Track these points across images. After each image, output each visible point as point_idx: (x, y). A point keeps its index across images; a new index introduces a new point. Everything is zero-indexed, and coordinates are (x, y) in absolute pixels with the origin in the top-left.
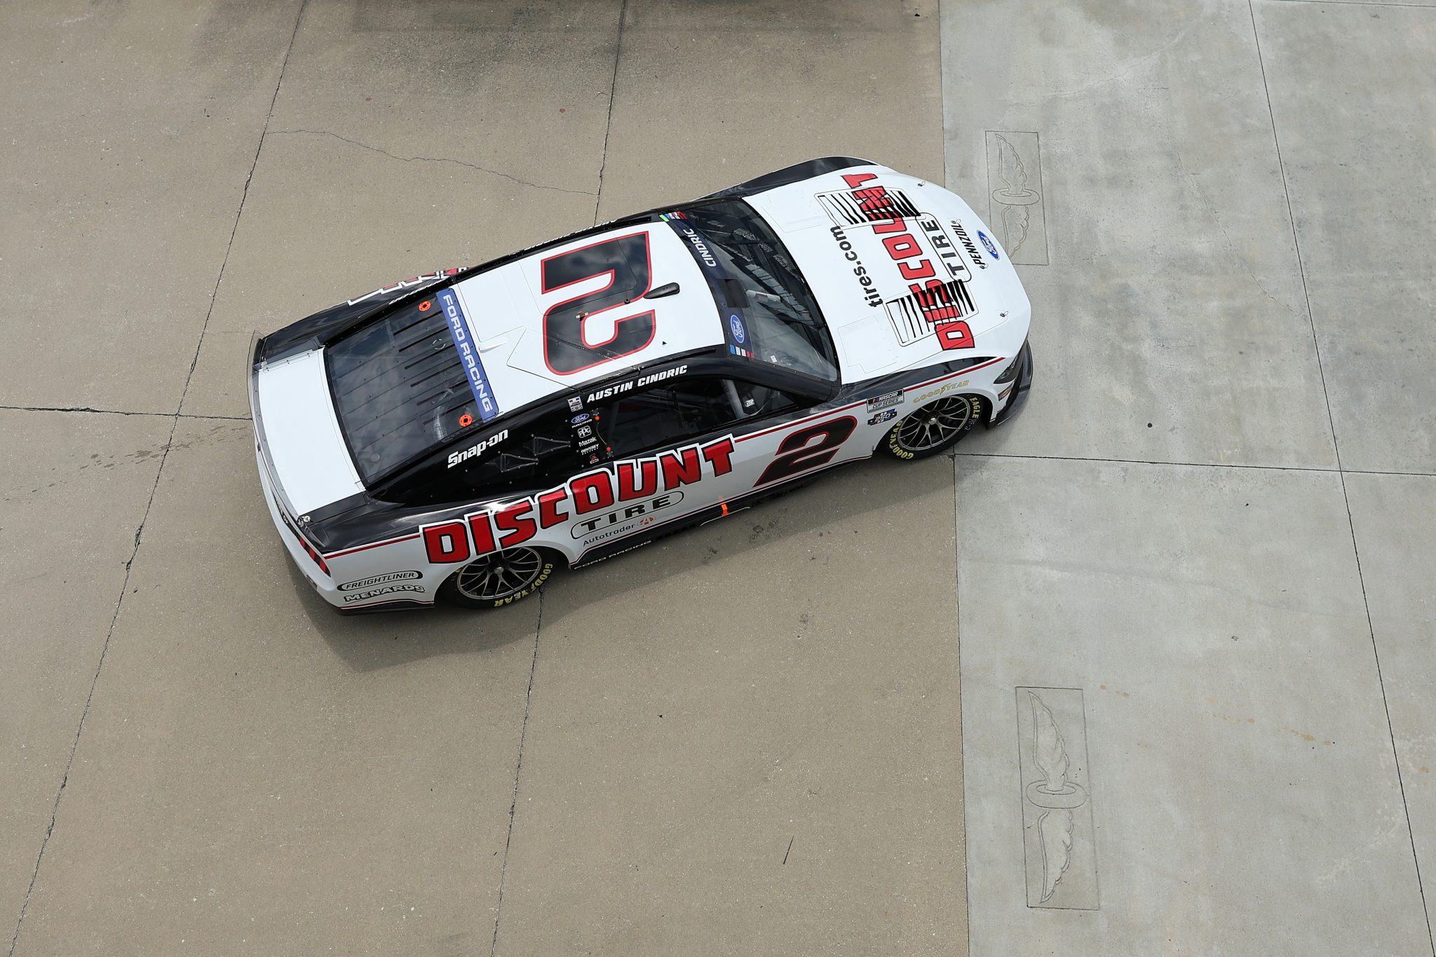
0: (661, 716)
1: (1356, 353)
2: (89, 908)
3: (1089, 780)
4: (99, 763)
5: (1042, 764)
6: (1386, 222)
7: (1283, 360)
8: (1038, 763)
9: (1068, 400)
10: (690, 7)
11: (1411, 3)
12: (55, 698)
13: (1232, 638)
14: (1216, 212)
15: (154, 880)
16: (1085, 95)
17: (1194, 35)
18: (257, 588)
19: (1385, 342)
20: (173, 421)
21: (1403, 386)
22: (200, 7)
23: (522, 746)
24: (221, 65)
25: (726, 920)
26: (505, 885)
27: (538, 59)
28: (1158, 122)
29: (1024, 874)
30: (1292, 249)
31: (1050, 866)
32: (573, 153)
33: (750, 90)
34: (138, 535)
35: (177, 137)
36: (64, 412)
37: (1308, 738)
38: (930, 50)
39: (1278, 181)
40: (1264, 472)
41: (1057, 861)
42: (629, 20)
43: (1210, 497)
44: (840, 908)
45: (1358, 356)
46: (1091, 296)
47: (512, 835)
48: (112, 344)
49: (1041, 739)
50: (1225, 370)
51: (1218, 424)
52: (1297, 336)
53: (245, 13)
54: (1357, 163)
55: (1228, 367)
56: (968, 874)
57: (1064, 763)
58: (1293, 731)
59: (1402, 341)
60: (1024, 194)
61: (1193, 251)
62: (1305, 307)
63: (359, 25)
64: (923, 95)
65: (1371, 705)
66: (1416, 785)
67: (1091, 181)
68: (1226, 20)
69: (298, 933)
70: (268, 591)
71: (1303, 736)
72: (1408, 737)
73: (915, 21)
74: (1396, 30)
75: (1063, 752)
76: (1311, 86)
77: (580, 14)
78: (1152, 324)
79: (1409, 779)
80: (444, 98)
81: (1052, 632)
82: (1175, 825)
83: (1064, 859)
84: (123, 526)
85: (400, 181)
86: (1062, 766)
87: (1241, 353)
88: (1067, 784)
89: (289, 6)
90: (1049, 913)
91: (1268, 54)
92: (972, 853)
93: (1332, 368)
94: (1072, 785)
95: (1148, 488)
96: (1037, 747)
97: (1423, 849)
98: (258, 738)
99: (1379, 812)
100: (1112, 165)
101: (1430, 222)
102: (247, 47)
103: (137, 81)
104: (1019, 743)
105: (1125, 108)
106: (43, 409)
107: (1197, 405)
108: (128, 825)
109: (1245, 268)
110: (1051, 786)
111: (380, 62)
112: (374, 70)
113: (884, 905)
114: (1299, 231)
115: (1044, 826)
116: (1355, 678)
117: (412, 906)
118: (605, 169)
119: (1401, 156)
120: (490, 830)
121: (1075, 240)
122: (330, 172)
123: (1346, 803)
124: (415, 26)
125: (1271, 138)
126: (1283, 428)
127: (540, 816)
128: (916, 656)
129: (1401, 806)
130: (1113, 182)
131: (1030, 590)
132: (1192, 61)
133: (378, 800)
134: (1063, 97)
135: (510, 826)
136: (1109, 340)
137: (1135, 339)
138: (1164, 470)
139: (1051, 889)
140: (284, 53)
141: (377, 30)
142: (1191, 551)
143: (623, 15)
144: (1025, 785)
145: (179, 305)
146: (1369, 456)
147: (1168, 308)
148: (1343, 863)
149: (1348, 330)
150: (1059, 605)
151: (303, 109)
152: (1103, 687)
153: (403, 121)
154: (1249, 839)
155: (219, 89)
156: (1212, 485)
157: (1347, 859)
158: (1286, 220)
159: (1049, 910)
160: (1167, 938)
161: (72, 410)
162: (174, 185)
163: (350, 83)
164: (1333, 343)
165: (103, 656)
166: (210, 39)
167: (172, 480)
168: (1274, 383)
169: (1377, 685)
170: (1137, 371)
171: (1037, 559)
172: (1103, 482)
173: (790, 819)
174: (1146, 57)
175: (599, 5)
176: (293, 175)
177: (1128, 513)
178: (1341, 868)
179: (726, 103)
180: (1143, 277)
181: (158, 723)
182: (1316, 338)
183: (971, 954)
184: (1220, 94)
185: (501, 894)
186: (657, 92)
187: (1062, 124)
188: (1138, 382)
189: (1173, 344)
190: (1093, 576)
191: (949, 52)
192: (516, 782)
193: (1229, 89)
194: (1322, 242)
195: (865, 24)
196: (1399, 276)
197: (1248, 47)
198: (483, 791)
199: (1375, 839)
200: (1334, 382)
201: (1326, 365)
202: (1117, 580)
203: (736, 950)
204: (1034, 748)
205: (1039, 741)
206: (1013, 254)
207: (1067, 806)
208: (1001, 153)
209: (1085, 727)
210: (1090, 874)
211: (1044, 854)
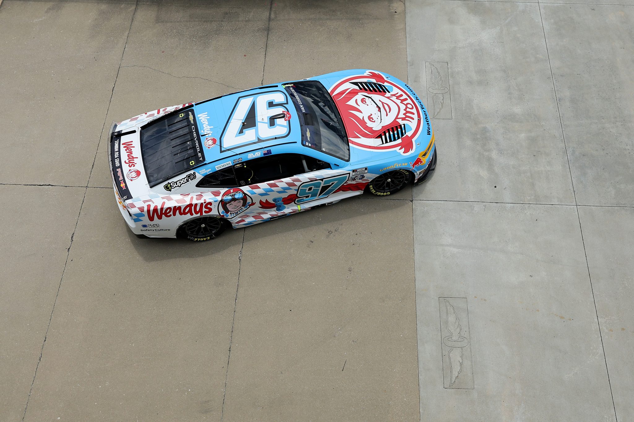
0: (291, 310)
1: (584, 155)
2: (57, 390)
3: (470, 336)
4: (59, 331)
5: (450, 329)
6: (597, 99)
7: (552, 159)
8: (448, 329)
9: (461, 176)
10: (299, 10)
11: (608, 3)
12: (40, 305)
13: (530, 276)
14: (524, 96)
15: (83, 379)
16: (468, 46)
17: (515, 19)
18: (122, 259)
19: (596, 150)
20: (85, 190)
21: (604, 169)
22: (91, 13)
23: (233, 323)
24: (101, 38)
25: (319, 394)
26: (227, 380)
27: (235, 33)
28: (499, 57)
29: (443, 374)
30: (557, 111)
31: (453, 371)
32: (250, 74)
33: (324, 46)
34: (72, 237)
35: (83, 69)
36: (40, 186)
37: (562, 318)
38: (401, 27)
39: (550, 82)
40: (544, 206)
41: (456, 369)
42: (273, 16)
43: (521, 217)
44: (366, 389)
45: (584, 157)
46: (471, 132)
47: (230, 359)
48: (59, 157)
49: (449, 319)
50: (527, 163)
51: (524, 186)
52: (558, 148)
53: (110, 15)
54: (585, 74)
55: (529, 162)
56: (419, 375)
58: (555, 315)
59: (603, 150)
60: (442, 89)
61: (514, 112)
62: (562, 135)
63: (158, 20)
64: (399, 47)
65: (589, 304)
66: (607, 337)
67: (470, 83)
68: (529, 12)
69: (143, 400)
70: (126, 260)
71: (560, 317)
72: (604, 317)
73: (395, 15)
74: (602, 15)
75: (459, 324)
76: (565, 40)
77: (252, 14)
78: (497, 144)
79: (604, 334)
80: (195, 51)
81: (454, 274)
82: (506, 354)
83: (459, 368)
85: (177, 87)
86: (458, 329)
87: (534, 156)
88: (461, 337)
89: (129, 12)
90: (453, 390)
91: (547, 27)
92: (421, 365)
93: (573, 162)
94: (462, 338)
95: (495, 213)
96: (448, 321)
97: (610, 363)
98: (124, 321)
99: (592, 348)
100: (479, 76)
101: (616, 99)
102: (112, 30)
103: (66, 45)
104: (440, 321)
105: (485, 51)
106: (31, 185)
107: (515, 178)
108: (72, 356)
109: (536, 119)
110: (454, 338)
111: (168, 36)
112: (165, 39)
113: (384, 387)
114: (560, 103)
115: (451, 355)
116: (582, 292)
117: (189, 389)
118: (264, 80)
119: (604, 70)
120: (221, 357)
121: (464, 108)
122: (148, 83)
123: (578, 345)
124: (182, 20)
125: (547, 63)
126: (552, 188)
127: (241, 352)
128: (397, 285)
129: (601, 345)
130: (480, 83)
131: (445, 257)
132: (514, 31)
133: (174, 345)
134: (458, 46)
135: (229, 356)
136: (478, 151)
137: (489, 150)
138: (501, 206)
139: (454, 381)
140: (127, 33)
141: (166, 22)
142: (513, 240)
143: (270, 14)
144: (442, 338)
145: (86, 140)
146: (589, 199)
147: (503, 137)
148: (576, 370)
149: (580, 145)
150: (457, 263)
151: (136, 57)
152: (475, 297)
153: (178, 61)
154: (537, 360)
155: (100, 49)
156: (522, 212)
157: (578, 368)
158: (554, 99)
159: (453, 389)
160: (502, 401)
161: (43, 185)
162: (83, 90)
163: (155, 45)
164: (574, 151)
165: (59, 288)
166: (96, 27)
167: (86, 214)
168: (548, 168)
169: (591, 295)
170: (490, 164)
171: (448, 244)
172: (476, 211)
173: (345, 353)
174: (494, 29)
175: (260, 10)
176: (132, 85)
177: (486, 224)
178: (575, 371)
179: (314, 51)
180: (493, 123)
181: (83, 315)
182: (567, 148)
183: (420, 407)
184: (526, 44)
185: (226, 384)
186: (285, 47)
187: (458, 58)
188: (490, 168)
189: (505, 152)
190: (471, 251)
191: (409, 28)
192: (231, 338)
193: (530, 42)
194: (569, 108)
195: (373, 16)
196: (602, 122)
197: (538, 24)
198: (217, 342)
199: (590, 359)
200: (574, 168)
201: (571, 160)
202: (482, 252)
203: (323, 406)
204: (447, 322)
205: (449, 320)
206: (437, 114)
207: (460, 346)
208: (432, 71)
209: (468, 314)
210: (470, 375)
211: (451, 366)
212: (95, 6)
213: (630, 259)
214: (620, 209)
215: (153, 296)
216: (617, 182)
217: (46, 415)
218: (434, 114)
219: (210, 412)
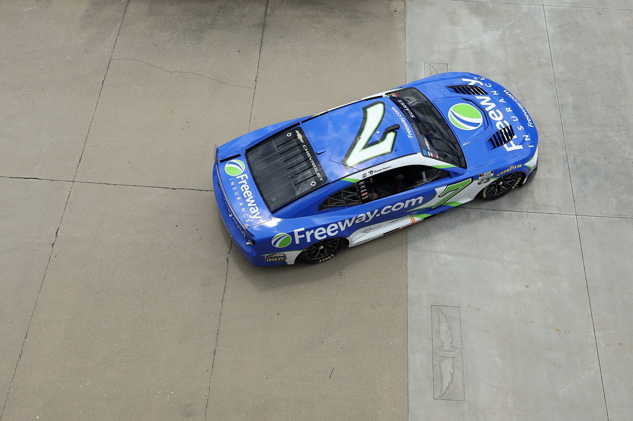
0: (278, 314)
1: (585, 164)
2: (37, 389)
3: (462, 346)
4: (40, 328)
5: (441, 338)
6: (601, 106)
7: (553, 166)
10: (296, 6)
11: (615, 8)
12: (22, 300)
13: (526, 286)
14: (525, 101)
15: (64, 378)
16: (469, 47)
17: (518, 21)
18: (107, 256)
19: (598, 159)
20: (72, 184)
21: (605, 178)
22: (83, 4)
23: (219, 325)
24: (92, 29)
25: (305, 401)
26: (211, 383)
27: (229, 28)
28: (501, 60)
29: (433, 385)
30: (559, 117)
31: (444, 382)
32: (244, 70)
33: (321, 43)
34: (57, 232)
35: (73, 61)
36: (25, 179)
37: (558, 330)
38: (401, 26)
39: (553, 87)
40: (543, 215)
41: (447, 380)
42: (269, 11)
43: (518, 225)
44: (354, 397)
45: (586, 165)
47: (214, 363)
48: (45, 150)
49: (442, 328)
51: (522, 194)
52: (559, 156)
53: (103, 6)
54: (589, 80)
56: (409, 384)
58: (551, 327)
62: (563, 143)
63: (151, 12)
64: (398, 47)
65: (586, 317)
66: (604, 352)
68: (533, 15)
69: (124, 401)
70: (112, 258)
71: (555, 329)
72: (601, 331)
73: (395, 13)
74: (608, 20)
75: (451, 334)
76: (569, 45)
77: (248, 8)
79: (601, 349)
80: (188, 45)
81: (448, 282)
82: (498, 366)
83: (450, 379)
84: (50, 228)
85: (169, 81)
86: (450, 339)
88: (452, 347)
89: (121, 4)
90: (443, 402)
91: (551, 30)
92: (411, 375)
93: (574, 171)
94: (454, 348)
95: (491, 221)
96: (440, 331)
97: (606, 379)
98: (107, 320)
99: (587, 362)
101: (620, 106)
102: (103, 22)
103: (56, 36)
104: (432, 329)
105: (486, 54)
106: (16, 178)
108: (53, 355)
110: (445, 348)
111: (161, 28)
112: (158, 32)
113: (372, 396)
114: (562, 109)
115: (442, 365)
116: (579, 305)
117: (172, 392)
118: (258, 77)
119: (608, 76)
120: (205, 360)
122: (139, 77)
123: (573, 358)
124: (176, 13)
125: (551, 68)
126: (551, 196)
127: (226, 355)
128: (388, 291)
129: (597, 360)
131: (439, 264)
132: (517, 33)
133: (158, 347)
134: (459, 48)
135: (214, 359)
138: (498, 213)
139: (444, 392)
140: (119, 25)
141: (159, 15)
142: (509, 248)
143: (266, 9)
144: (434, 347)
145: (74, 134)
146: (589, 209)
148: (571, 384)
149: (582, 153)
150: (451, 271)
151: (127, 49)
152: (469, 306)
153: (170, 55)
154: (530, 372)
155: (91, 40)
156: (519, 220)
157: (572, 382)
158: (556, 104)
159: (443, 400)
160: (493, 414)
161: (29, 178)
162: (72, 82)
163: (148, 38)
164: (575, 159)
165: (42, 284)
166: (87, 18)
167: (71, 209)
168: (548, 176)
169: (588, 308)
171: (442, 251)
172: (472, 218)
173: (333, 359)
174: (497, 31)
175: (256, 5)
176: (123, 78)
177: (482, 232)
178: (570, 386)
179: (311, 49)
181: (65, 312)
182: (568, 156)
183: (409, 418)
184: (529, 48)
185: (209, 387)
186: (281, 44)
187: (458, 60)
190: (466, 258)
191: (409, 27)
192: (216, 341)
193: (533, 45)
194: (572, 114)
195: (372, 15)
196: (605, 130)
197: (542, 27)
198: (202, 344)
199: (585, 374)
200: (575, 176)
201: (571, 169)
202: (476, 261)
203: (309, 414)
204: (438, 332)
205: (441, 329)
207: (452, 357)
208: (431, 73)
209: (461, 323)
210: (461, 386)
211: (441, 377)
213: (630, 272)
214: (621, 220)
215: (137, 295)
216: (619, 193)
217: (25, 414)
219: (192, 416)
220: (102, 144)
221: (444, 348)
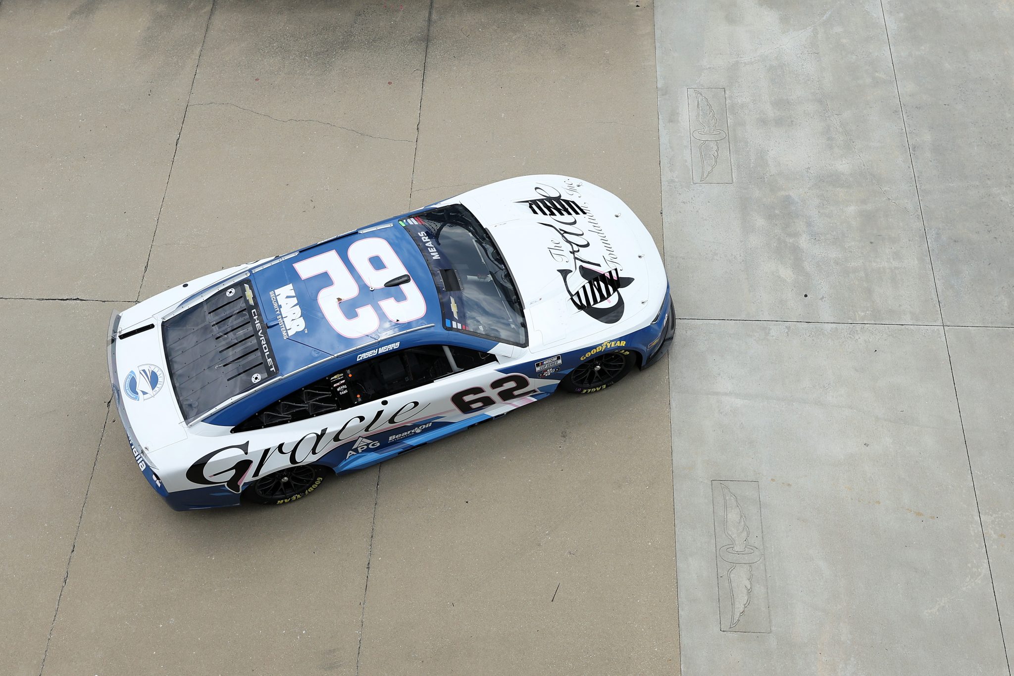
0: (467, 502)
1: (955, 241)
2: (93, 632)
3: (763, 545)
4: (95, 536)
5: (730, 533)
6: (978, 146)
7: (902, 247)
8: (728, 533)
9: (747, 279)
10: (477, 6)
12: (64, 493)
13: (865, 445)
14: (853, 142)
15: (134, 613)
16: (758, 60)
17: (838, 13)
19: (976, 233)
21: (989, 264)
22: (141, 19)
23: (374, 523)
24: (157, 58)
25: (514, 640)
26: (364, 616)
27: (373, 47)
28: (811, 77)
29: (718, 608)
30: (909, 167)
31: (737, 603)
32: (398, 113)
33: (520, 64)
35: (129, 111)
36: (62, 301)
37: (919, 514)
38: (647, 31)
39: (898, 118)
40: (888, 327)
41: (741, 600)
42: (434, 17)
43: (849, 346)
44: (592, 632)
45: (957, 243)
46: (764, 205)
47: (369, 583)
48: (92, 254)
49: (730, 516)
50: (860, 255)
51: (855, 294)
52: (912, 230)
53: (172, 22)
54: (957, 103)
55: (862, 253)
56: (679, 609)
57: (746, 533)
58: (908, 509)
59: (989, 232)
60: (715, 133)
61: (836, 170)
62: (918, 209)
63: (248, 27)
64: (642, 64)
65: (964, 491)
66: (996, 547)
68: (861, 1)
69: (229, 647)
71: (915, 513)
72: (990, 513)
73: (636, 10)
74: (986, 4)
75: (745, 525)
76: (923, 48)
77: (401, 13)
78: (808, 223)
79: (991, 542)
80: (309, 77)
81: (737, 442)
82: (824, 575)
83: (746, 598)
84: (104, 378)
85: (280, 136)
86: (744, 534)
87: (871, 243)
88: (748, 547)
89: (201, 16)
90: (736, 635)
91: (892, 24)
92: (682, 594)
93: (937, 252)
94: (751, 547)
95: (805, 340)
96: (727, 520)
97: (1001, 591)
99: (969, 565)
100: (778, 110)
102: (174, 46)
103: (101, 72)
104: (714, 520)
105: (787, 69)
106: (49, 300)
107: (840, 280)
108: (116, 577)
109: (874, 182)
110: (737, 548)
111: (264, 52)
112: (260, 59)
113: (621, 629)
114: (914, 154)
115: (732, 575)
116: (952, 472)
117: (303, 631)
118: (420, 123)
119: (990, 97)
120: (353, 579)
121: (752, 165)
122: (233, 131)
123: (945, 560)
124: (287, 26)
125: (894, 87)
126: (902, 296)
127: (387, 571)
128: (642, 459)
129: (986, 562)
130: (779, 122)
131: (722, 413)
132: (836, 33)
133: (280, 559)
134: (742, 62)
135: (368, 577)
136: (777, 235)
137: (796, 235)
138: (816, 327)
139: (737, 619)
140: (199, 49)
141: (261, 31)
142: (835, 384)
143: (430, 13)
144: (718, 548)
145: (135, 226)
146: (964, 315)
147: (819, 212)
148: (943, 602)
149: (949, 225)
150: (742, 423)
151: (213, 88)
152: (773, 480)
153: (281, 94)
154: (876, 584)
155: (156, 76)
156: (850, 337)
157: (946, 598)
158: (904, 146)
159: (736, 633)
160: (818, 653)
161: (67, 300)
162: (129, 143)
163: (245, 68)
164: (938, 234)
165: (95, 465)
166: (149, 41)
168: (895, 264)
169: (969, 476)
170: (796, 257)
171: (726, 392)
172: (773, 336)
173: (556, 571)
174: (803, 30)
175: (414, 7)
176: (208, 134)
177: (790, 358)
178: (942, 604)
179: (503, 74)
180: (801, 190)
181: (132, 510)
182: (926, 230)
183: (682, 663)
184: (856, 56)
185: (362, 622)
186: (455, 68)
187: (742, 81)
188: (797, 265)
189: (822, 238)
190: (766, 402)
191: (660, 32)
192: (370, 547)
193: (863, 52)
194: (931, 161)
195: (600, 14)
196: (987, 184)
197: (878, 21)
198: (348, 553)
199: (966, 584)
200: (939, 262)
201: (933, 250)
202: (783, 406)
203: (522, 660)
204: (725, 522)
205: (728, 518)
206: (707, 176)
207: (748, 562)
208: (698, 104)
209: (760, 508)
210: (764, 609)
211: (732, 595)
212: (147, 7)
216: (1013, 287)
217: (76, 672)
218: (703, 175)
219: (337, 668)
220: (179, 241)
221: (735, 548)
